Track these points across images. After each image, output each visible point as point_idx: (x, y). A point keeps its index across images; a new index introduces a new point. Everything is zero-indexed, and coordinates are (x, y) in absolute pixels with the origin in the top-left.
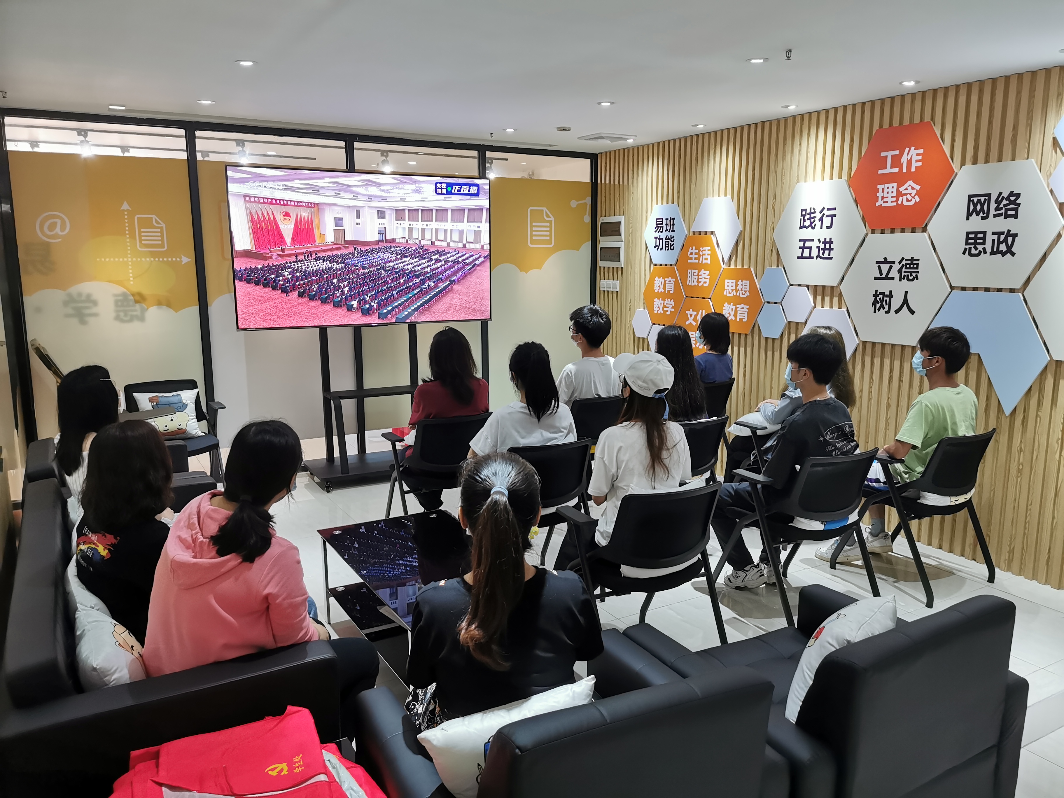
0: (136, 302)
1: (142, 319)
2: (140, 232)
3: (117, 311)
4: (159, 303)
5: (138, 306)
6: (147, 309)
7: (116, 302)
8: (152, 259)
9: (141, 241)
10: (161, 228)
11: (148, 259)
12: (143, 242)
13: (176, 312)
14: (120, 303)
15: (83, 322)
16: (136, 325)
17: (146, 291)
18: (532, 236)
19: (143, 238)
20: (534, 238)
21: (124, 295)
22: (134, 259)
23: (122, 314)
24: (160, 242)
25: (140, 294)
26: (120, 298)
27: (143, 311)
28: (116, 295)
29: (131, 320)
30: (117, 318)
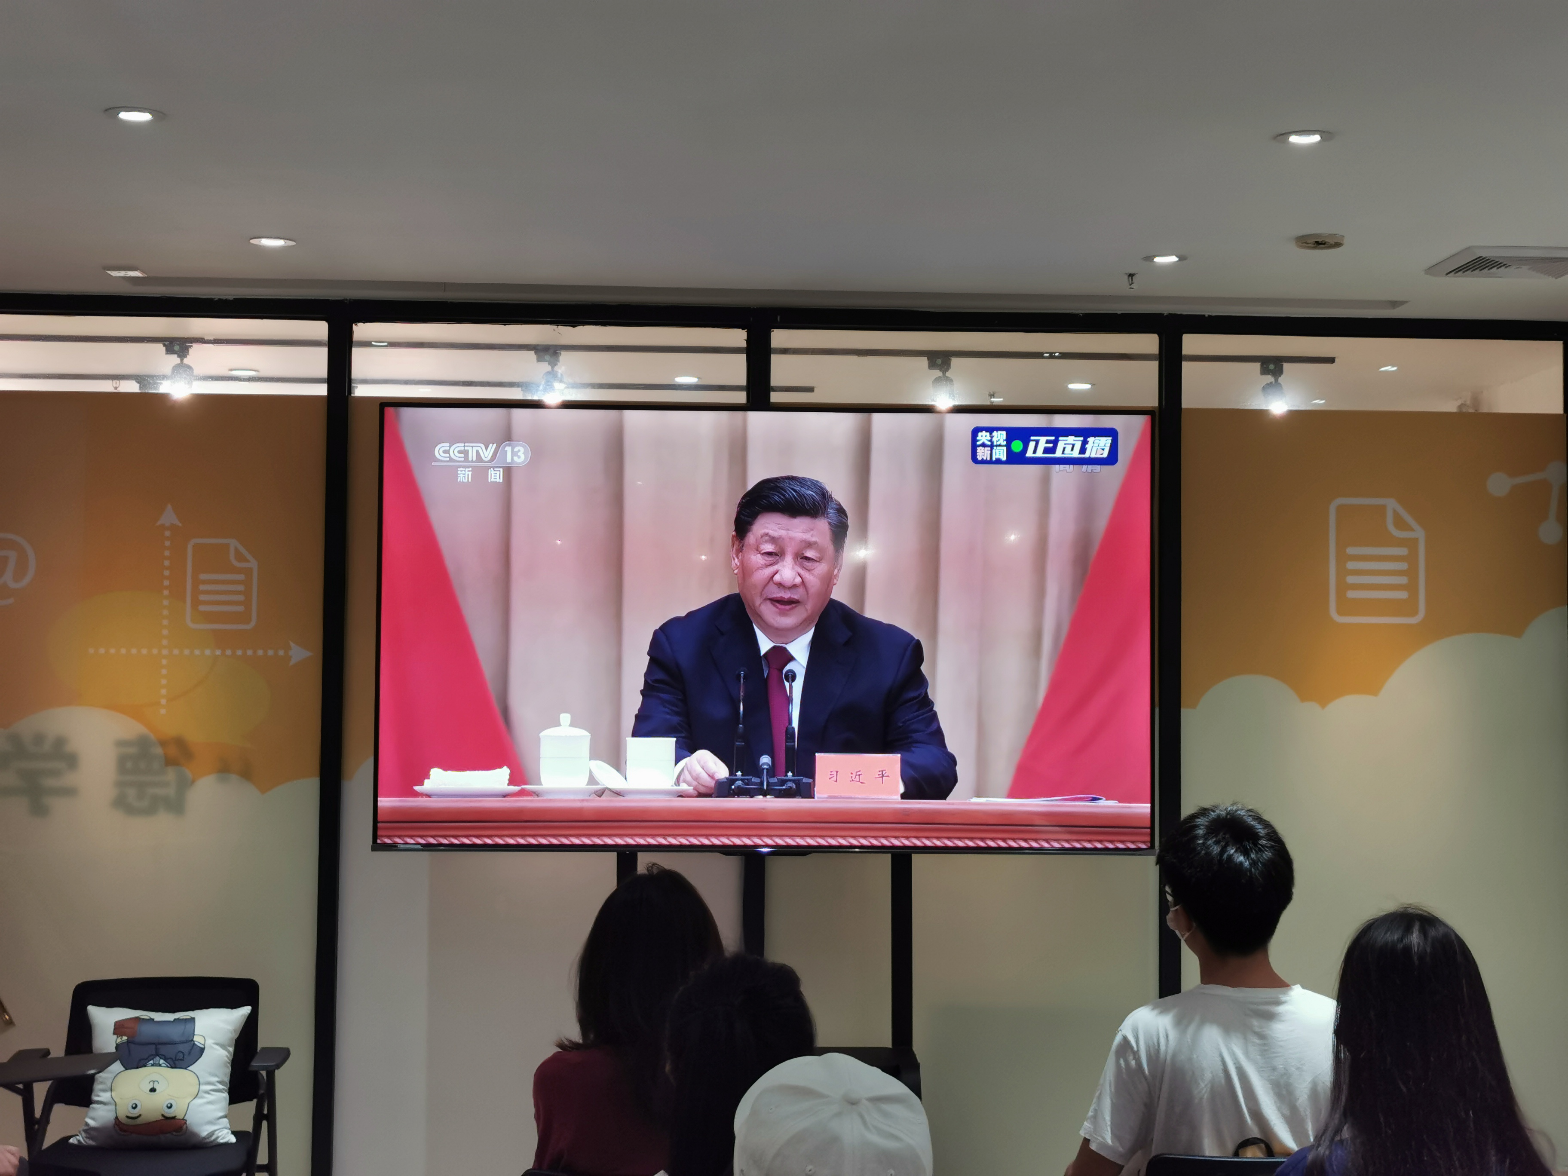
0: (170, 762)
1: (176, 806)
2: (196, 582)
3: (120, 784)
4: (224, 769)
5: (171, 775)
6: (193, 782)
7: (122, 761)
8: (218, 652)
9: (196, 603)
10: (248, 572)
11: (208, 652)
12: (202, 608)
13: (263, 791)
14: (129, 765)
15: (39, 809)
16: (163, 821)
17: (195, 735)
18: (1342, 588)
19: (202, 597)
20: (1351, 594)
21: (143, 743)
22: (176, 652)
23: (131, 792)
24: (241, 608)
25: (180, 743)
26: (132, 750)
27: (184, 785)
28: (121, 743)
29: (150, 811)
30: (121, 803)
